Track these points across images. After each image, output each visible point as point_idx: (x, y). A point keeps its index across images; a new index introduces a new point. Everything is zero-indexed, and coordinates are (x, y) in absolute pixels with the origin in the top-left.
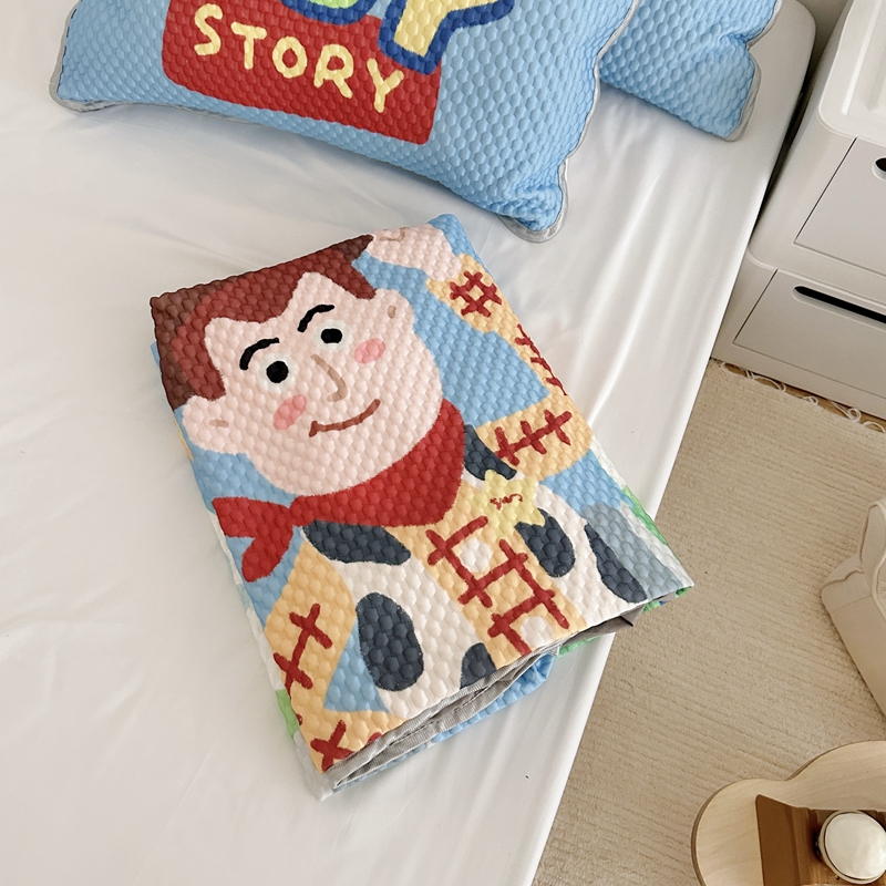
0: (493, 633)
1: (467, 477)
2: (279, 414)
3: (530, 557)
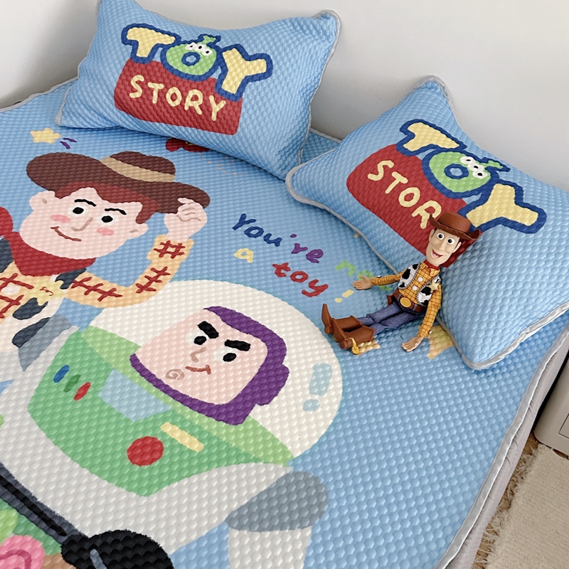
1: (54, 278)
2: (58, 216)
3: (19, 306)
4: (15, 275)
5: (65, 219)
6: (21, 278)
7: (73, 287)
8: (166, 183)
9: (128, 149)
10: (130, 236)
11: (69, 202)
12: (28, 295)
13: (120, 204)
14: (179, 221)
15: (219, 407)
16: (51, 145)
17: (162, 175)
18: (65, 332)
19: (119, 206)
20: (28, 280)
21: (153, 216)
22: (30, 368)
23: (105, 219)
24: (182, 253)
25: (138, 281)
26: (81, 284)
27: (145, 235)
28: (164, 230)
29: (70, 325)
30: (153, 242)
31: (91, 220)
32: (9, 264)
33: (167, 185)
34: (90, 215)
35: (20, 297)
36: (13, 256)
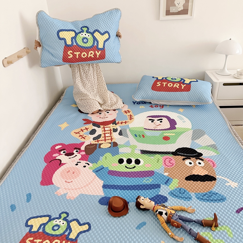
0: (103, 134)
1: (112, 124)
3: (113, 130)
4: (104, 127)
6: (105, 126)
12: (112, 128)
15: (169, 128)
18: (127, 130)
20: (107, 126)
22: (129, 137)
24: (130, 111)
25: (128, 118)
26: (118, 123)
29: (126, 129)
30: (122, 112)
31: (105, 114)
32: (100, 126)
35: (110, 129)
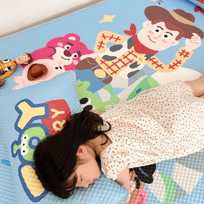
0: (119, 59)
1: (144, 55)
2: (150, 31)
5: (152, 33)
7: (149, 60)
8: (190, 25)
9: (180, 8)
10: (172, 45)
11: (155, 27)
13: (171, 31)
14: (190, 42)
16: (154, 2)
17: (190, 22)
18: (143, 77)
19: (171, 32)
20: (136, 54)
21: (182, 38)
23: (165, 36)
24: (188, 56)
27: (177, 45)
28: (184, 45)
29: (145, 74)
30: (179, 49)
32: (132, 47)
33: (190, 27)
34: (161, 33)
36: (134, 44)
